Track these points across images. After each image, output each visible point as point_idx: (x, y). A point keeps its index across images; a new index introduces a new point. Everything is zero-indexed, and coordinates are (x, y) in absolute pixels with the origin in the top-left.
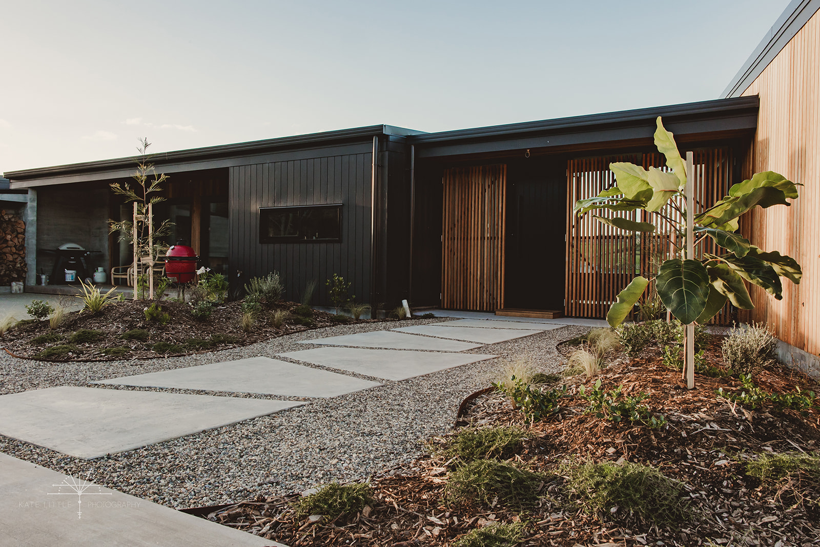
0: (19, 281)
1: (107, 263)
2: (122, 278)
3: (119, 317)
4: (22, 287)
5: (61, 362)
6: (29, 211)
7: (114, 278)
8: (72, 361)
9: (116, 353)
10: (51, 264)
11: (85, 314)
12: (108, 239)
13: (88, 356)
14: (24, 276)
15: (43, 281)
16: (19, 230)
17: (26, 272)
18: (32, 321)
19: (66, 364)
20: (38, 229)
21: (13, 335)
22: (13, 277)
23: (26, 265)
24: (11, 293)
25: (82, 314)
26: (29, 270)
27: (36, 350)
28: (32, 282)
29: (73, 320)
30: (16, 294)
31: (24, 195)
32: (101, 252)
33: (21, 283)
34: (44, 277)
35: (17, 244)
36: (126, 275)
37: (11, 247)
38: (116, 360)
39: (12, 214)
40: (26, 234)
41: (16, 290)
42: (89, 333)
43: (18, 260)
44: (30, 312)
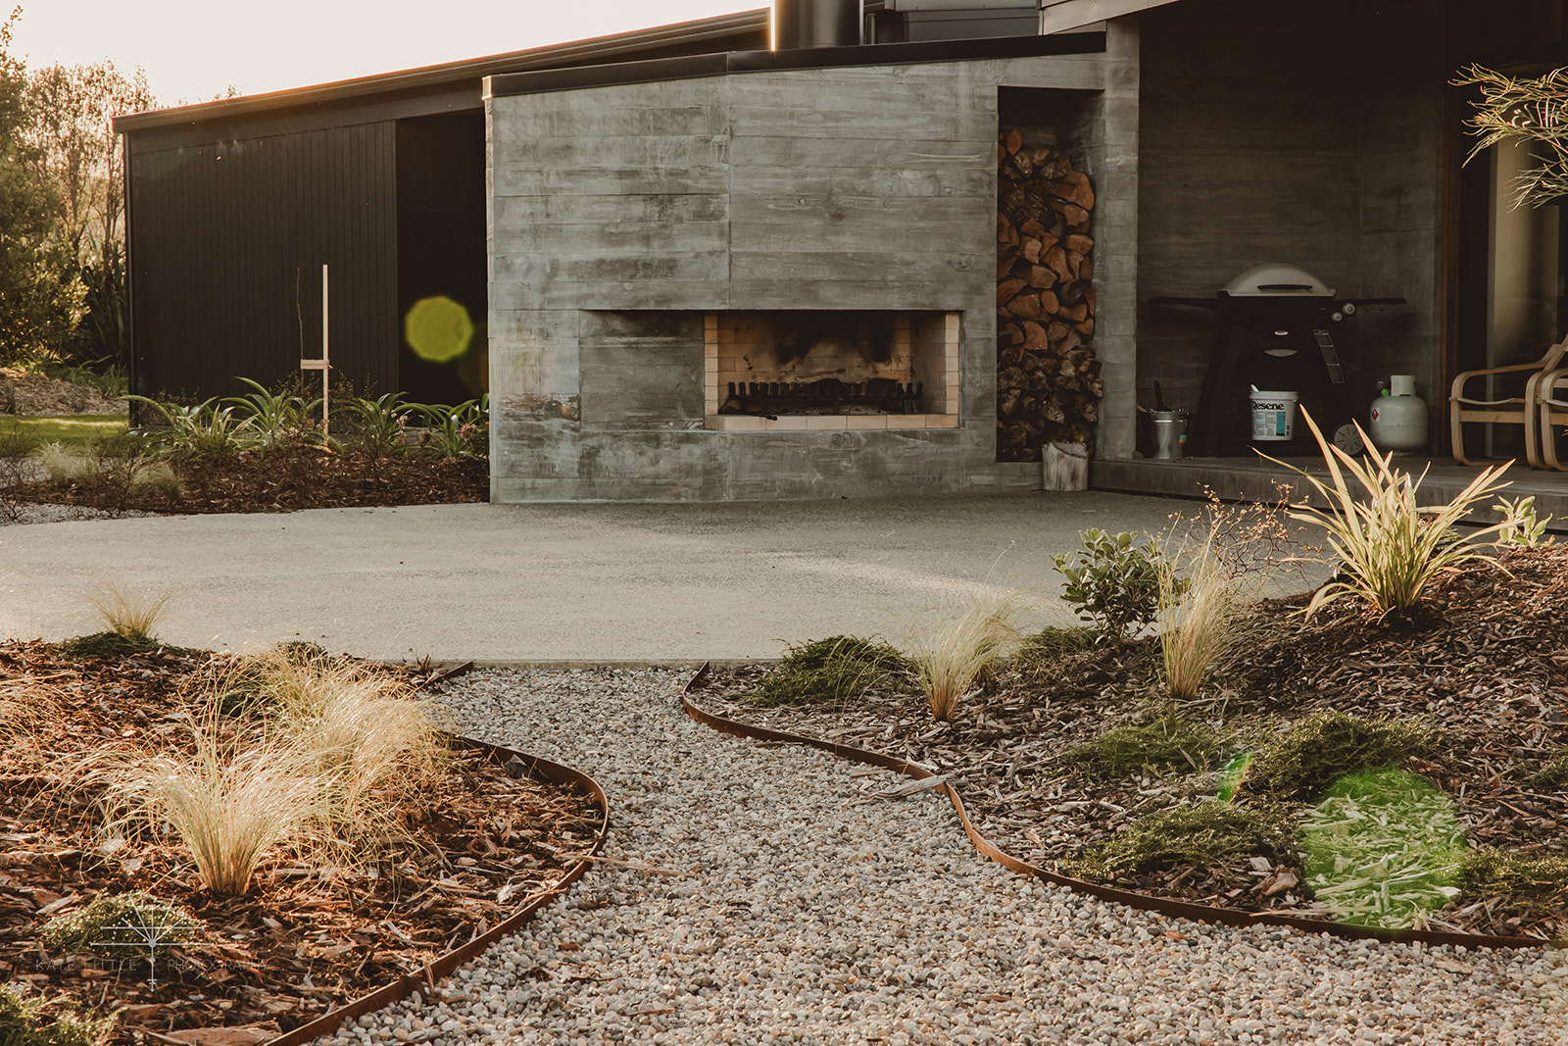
0: (1072, 440)
1: (1431, 356)
2: (1496, 425)
3: (1528, 646)
4: (1082, 465)
5: (1209, 916)
6: (1109, 128)
7: (1466, 426)
8: (1269, 920)
9: (1532, 892)
10: (1195, 365)
11: (1339, 614)
12: (1437, 240)
13: (1359, 893)
14: (1091, 418)
15: (1165, 438)
16: (1074, 215)
17: (1095, 400)
18: (1088, 641)
19: (1235, 936)
20: (1143, 210)
21: (999, 714)
22: (1047, 421)
23: (1096, 367)
24: (1041, 492)
25: (1323, 616)
26: (1108, 389)
27: (1090, 818)
28: (1121, 444)
29: (1276, 648)
30: (1059, 495)
31: (1089, 56)
32: (1404, 301)
33: (1079, 448)
34: (1165, 421)
35: (1065, 276)
36: (1521, 408)
37: (1040, 291)
38: (1530, 942)
39: (1046, 147)
40: (1098, 231)
41: (1059, 478)
42: (1361, 737)
43: (1068, 346)
44: (1075, 593)
